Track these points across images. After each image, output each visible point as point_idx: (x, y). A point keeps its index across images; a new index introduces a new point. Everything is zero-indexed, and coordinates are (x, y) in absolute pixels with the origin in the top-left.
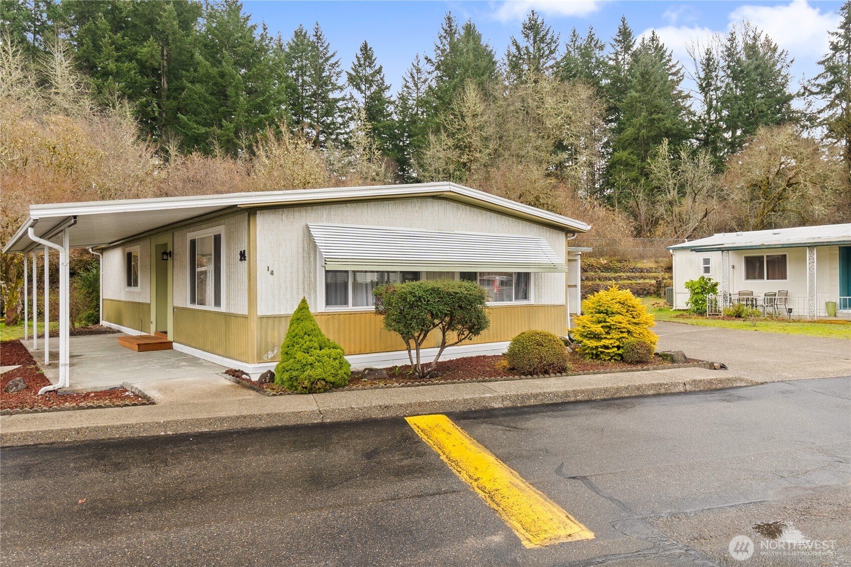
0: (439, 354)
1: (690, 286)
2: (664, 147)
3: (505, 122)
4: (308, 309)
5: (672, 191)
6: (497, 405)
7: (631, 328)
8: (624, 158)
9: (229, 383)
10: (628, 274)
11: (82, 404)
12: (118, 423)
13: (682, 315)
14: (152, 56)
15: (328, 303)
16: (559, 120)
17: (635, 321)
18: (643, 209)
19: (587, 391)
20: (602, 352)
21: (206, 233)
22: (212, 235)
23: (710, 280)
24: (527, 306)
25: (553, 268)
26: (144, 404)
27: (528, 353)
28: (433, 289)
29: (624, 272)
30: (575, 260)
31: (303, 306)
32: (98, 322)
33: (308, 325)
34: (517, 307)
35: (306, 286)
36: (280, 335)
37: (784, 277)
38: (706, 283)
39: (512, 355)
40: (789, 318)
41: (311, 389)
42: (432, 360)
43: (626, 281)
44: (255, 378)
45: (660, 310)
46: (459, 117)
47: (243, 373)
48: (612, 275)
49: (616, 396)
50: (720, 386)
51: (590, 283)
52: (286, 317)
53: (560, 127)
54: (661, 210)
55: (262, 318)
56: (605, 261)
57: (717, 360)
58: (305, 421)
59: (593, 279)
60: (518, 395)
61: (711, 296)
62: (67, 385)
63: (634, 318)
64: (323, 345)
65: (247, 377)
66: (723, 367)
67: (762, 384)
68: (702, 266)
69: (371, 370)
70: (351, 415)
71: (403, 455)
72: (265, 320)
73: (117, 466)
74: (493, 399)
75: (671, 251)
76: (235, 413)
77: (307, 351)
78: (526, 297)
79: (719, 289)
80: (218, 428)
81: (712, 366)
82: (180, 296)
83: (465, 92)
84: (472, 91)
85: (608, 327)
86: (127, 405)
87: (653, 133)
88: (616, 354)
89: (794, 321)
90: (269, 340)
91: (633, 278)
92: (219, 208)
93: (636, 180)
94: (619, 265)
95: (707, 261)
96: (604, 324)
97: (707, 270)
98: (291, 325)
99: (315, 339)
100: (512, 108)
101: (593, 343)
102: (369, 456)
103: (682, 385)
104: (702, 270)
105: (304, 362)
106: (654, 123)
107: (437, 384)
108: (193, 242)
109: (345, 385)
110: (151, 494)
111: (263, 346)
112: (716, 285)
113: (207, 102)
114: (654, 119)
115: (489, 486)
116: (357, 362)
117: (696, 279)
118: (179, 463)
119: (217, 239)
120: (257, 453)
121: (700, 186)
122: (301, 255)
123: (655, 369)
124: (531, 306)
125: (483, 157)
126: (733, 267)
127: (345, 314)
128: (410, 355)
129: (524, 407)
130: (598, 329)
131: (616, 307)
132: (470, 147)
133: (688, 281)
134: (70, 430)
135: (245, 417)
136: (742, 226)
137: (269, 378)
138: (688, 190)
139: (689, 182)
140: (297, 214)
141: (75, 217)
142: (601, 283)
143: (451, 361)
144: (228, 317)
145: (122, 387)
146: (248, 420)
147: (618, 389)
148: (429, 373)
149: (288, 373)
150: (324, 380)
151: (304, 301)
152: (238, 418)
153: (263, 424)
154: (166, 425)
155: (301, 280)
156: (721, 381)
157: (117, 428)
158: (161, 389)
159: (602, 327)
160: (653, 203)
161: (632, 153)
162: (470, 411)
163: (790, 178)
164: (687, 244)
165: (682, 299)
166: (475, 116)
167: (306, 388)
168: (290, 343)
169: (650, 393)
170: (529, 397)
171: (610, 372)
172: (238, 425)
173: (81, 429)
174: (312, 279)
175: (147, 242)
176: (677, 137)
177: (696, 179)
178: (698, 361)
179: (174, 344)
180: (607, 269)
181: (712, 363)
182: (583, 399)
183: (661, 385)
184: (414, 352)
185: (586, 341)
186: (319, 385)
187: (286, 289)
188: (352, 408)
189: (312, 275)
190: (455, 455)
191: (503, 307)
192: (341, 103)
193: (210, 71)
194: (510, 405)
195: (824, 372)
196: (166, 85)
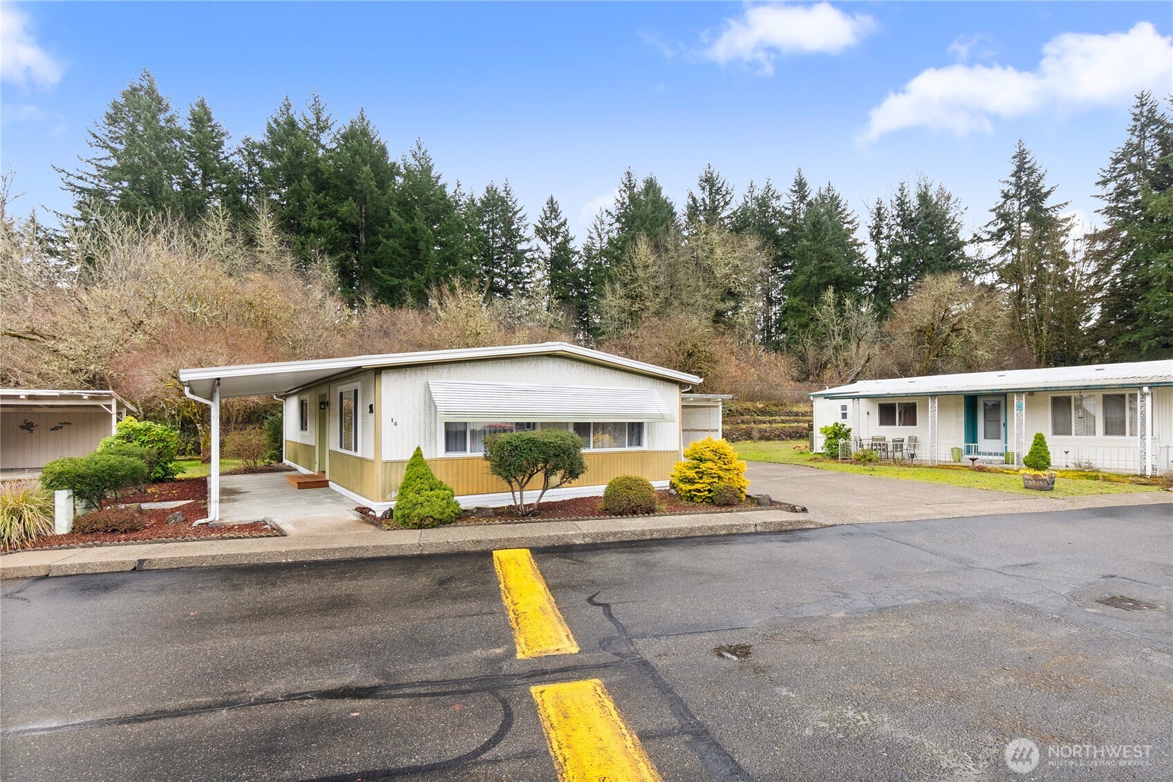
0: (541, 496)
1: (824, 431)
2: (829, 295)
3: (676, 272)
4: (421, 456)
5: (837, 337)
6: (578, 541)
7: (722, 474)
8: (795, 305)
9: (355, 518)
10: (783, 418)
11: (224, 535)
12: (247, 552)
13: (815, 459)
14: (351, 214)
15: (447, 450)
16: (727, 270)
17: (725, 467)
18: (811, 354)
19: (663, 530)
20: (695, 495)
21: (347, 388)
22: (353, 389)
23: (843, 425)
24: (640, 452)
25: (662, 418)
26: (277, 536)
27: (619, 496)
28: (529, 439)
29: (779, 416)
30: (717, 406)
31: (418, 453)
33: (421, 470)
34: (630, 452)
35: (427, 435)
36: (399, 477)
37: (914, 423)
38: (841, 429)
39: (607, 497)
40: (910, 462)
41: (420, 526)
42: (534, 501)
43: (780, 425)
44: (379, 515)
45: (801, 453)
46: (631, 268)
47: (370, 510)
48: (768, 418)
49: (690, 535)
50: (790, 527)
51: (744, 426)
52: (403, 462)
53: (727, 276)
54: (830, 352)
55: (386, 463)
56: (762, 406)
57: (799, 502)
58: (406, 553)
59: (748, 423)
60: (598, 533)
61: (841, 441)
62: (217, 519)
63: (725, 464)
64: (434, 487)
65: (373, 514)
66: (804, 510)
67: (831, 526)
68: (840, 412)
69: (478, 509)
70: (447, 547)
71: (470, 582)
72: (389, 465)
73: (235, 587)
74: (576, 536)
75: (812, 398)
76: (347, 545)
77: (418, 492)
78: (639, 444)
79: (852, 434)
80: (331, 557)
81: (793, 509)
82: (333, 443)
83: (636, 244)
84: (643, 243)
85: (701, 472)
86: (263, 537)
87: (824, 281)
88: (707, 497)
89: (915, 466)
90: (393, 482)
91: (788, 421)
92: (343, 370)
93: (806, 326)
94: (775, 409)
95: (844, 408)
96: (698, 470)
97: (844, 416)
98: (407, 469)
99: (426, 482)
100: (682, 259)
101: (688, 487)
102: (442, 583)
103: (753, 527)
104: (840, 415)
105: (415, 501)
106: (824, 271)
107: (534, 522)
108: (341, 394)
109: (452, 522)
110: (250, 610)
111: (387, 486)
112: (849, 430)
113: (400, 255)
114: (824, 267)
115: (521, 609)
116: (467, 502)
117: (831, 425)
118: (285, 586)
119: (356, 391)
120: (353, 578)
121: (863, 332)
122: (422, 409)
123: (738, 511)
124: (644, 452)
125: (652, 305)
126: (868, 413)
127: (464, 459)
128: (514, 496)
129: (602, 543)
130: (691, 474)
131: (708, 455)
132: (641, 296)
133: (823, 427)
134: (206, 557)
135: (354, 549)
136: (905, 371)
137: (390, 514)
138: (852, 335)
139: (853, 329)
140: (419, 372)
141: (218, 379)
142: (755, 426)
143: (564, 501)
144: (362, 460)
145: (264, 521)
146: (356, 550)
147: (692, 529)
148: (531, 512)
149: (402, 511)
150: (432, 517)
151: (418, 449)
152: (348, 549)
153: (369, 555)
154: (286, 554)
155: (422, 430)
156: (791, 523)
157: (246, 555)
158: (295, 524)
159: (696, 473)
160: (822, 349)
161: (803, 299)
162: (554, 547)
163: (954, 325)
164: (828, 391)
165: (820, 442)
166: (646, 267)
167: (416, 524)
168: (405, 485)
169: (722, 533)
170: (608, 535)
171: (695, 514)
172: (348, 555)
173: (216, 556)
174: (433, 429)
175: (313, 392)
176: (845, 285)
177: (860, 326)
178: (781, 504)
179: (330, 482)
180: (763, 412)
181: (794, 507)
183: (733, 526)
184: (517, 494)
185: (682, 485)
186: (427, 522)
187: (408, 438)
188: (448, 542)
189: (433, 425)
190: (511, 584)
191: (616, 453)
192: (528, 254)
193: (404, 227)
194: (591, 541)
195: (896, 516)
196: (364, 241)
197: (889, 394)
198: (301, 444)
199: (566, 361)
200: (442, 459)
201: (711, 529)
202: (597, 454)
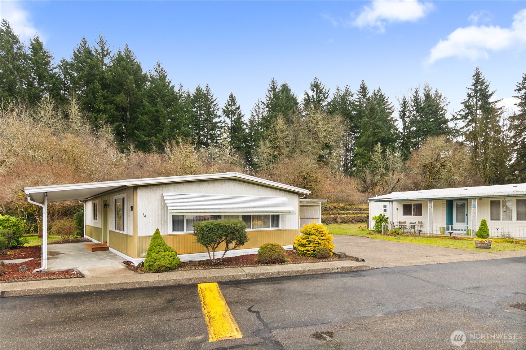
0: (224, 254)
1: (375, 218)
2: (378, 147)
3: (298, 134)
4: (159, 233)
5: (382, 169)
6: (244, 278)
7: (320, 241)
8: (360, 152)
9: (123, 267)
10: (354, 211)
11: (50, 277)
12: (63, 286)
13: (370, 233)
14: (122, 102)
15: (173, 230)
16: (325, 134)
17: (322, 238)
18: (369, 178)
19: (289, 272)
20: (306, 253)
21: (119, 197)
22: (122, 198)
23: (385, 215)
24: (278, 230)
25: (289, 212)
26: (79, 277)
27: (265, 254)
28: (218, 224)
29: (352, 210)
30: (319, 206)
31: (157, 232)
32: (83, 236)
33: (159, 241)
34: (272, 231)
35: (162, 222)
36: (147, 245)
37: (421, 215)
38: (383, 217)
39: (259, 254)
40: (419, 234)
41: (158, 271)
42: (220, 257)
43: (352, 215)
44: (136, 265)
45: (363, 230)
46: (274, 132)
47: (131, 262)
48: (346, 212)
49: (303, 274)
50: (355, 270)
51: (333, 216)
52: (149, 237)
53: (325, 137)
54: (378, 177)
55: (140, 237)
56: (343, 205)
57: (360, 256)
58: (150, 285)
59: (335, 214)
60: (254, 274)
61: (383, 224)
62: (46, 268)
63: (322, 237)
64: (166, 250)
65: (133, 265)
66: (363, 260)
67: (377, 268)
68: (383, 208)
69: (190, 261)
70: (173, 282)
71: (185, 301)
72: (141, 238)
73: (56, 306)
74: (242, 275)
75: (368, 201)
76: (118, 282)
77: (157, 253)
78: (277, 226)
79: (389, 220)
80: (109, 288)
81: (357, 260)
82: (111, 226)
83: (277, 120)
84: (280, 119)
85: (309, 241)
86: (72, 278)
87: (376, 139)
88: (313, 254)
89: (421, 237)
90: (144, 247)
91: (356, 213)
92: (117, 187)
93: (366, 163)
94: (350, 207)
95: (385, 206)
96: (308, 240)
97: (385, 211)
98: (151, 241)
99: (161, 247)
100: (301, 127)
101: (303, 249)
102: (169, 301)
103: (336, 269)
104: (383, 210)
105: (155, 258)
106: (376, 135)
107: (220, 268)
108: (116, 200)
109: (176, 269)
110: (64, 318)
111: (141, 250)
112: (388, 218)
113: (149, 124)
114: (376, 132)
115: (212, 315)
116: (184, 258)
117: (378, 215)
118: (83, 304)
119: (123, 199)
120: (121, 300)
121: (396, 167)
122: (160, 208)
123: (329, 261)
124: (280, 230)
125: (285, 152)
126: (397, 209)
127: (182, 235)
128: (209, 255)
129: (256, 279)
130: (304, 242)
131: (313, 232)
132: (279, 147)
133: (374, 216)
134: (40, 289)
135: (122, 284)
136: (417, 187)
137: (142, 265)
138: (390, 168)
139: (391, 165)
140: (158, 189)
141: (47, 192)
142: (339, 216)
143: (236, 257)
144: (127, 236)
145: (72, 269)
146: (123, 284)
147: (304, 271)
148: (218, 263)
149: (148, 263)
150: (165, 266)
151: (158, 230)
152: (119, 284)
153: (130, 287)
154: (84, 287)
155: (160, 219)
156: (356, 267)
157: (62, 288)
158: (90, 271)
159: (307, 241)
160: (374, 175)
161: (365, 149)
162: (230, 281)
163: (442, 163)
164: (377, 198)
165: (372, 224)
166: (282, 132)
167: (156, 270)
168: (150, 249)
169: (320, 273)
170: (260, 274)
171: (306, 263)
172: (119, 287)
173: (45, 289)
174: (166, 219)
175: (100, 199)
176: (386, 142)
177: (394, 163)
178: (351, 257)
179: (109, 248)
180: (343, 209)
181: (358, 259)
182: (286, 276)
183: (326, 269)
184: (211, 253)
185: (299, 248)
186: (162, 269)
187: (152, 224)
188: (173, 280)
189: (165, 217)
190: (207, 301)
191: (265, 231)
192: (219, 124)
193: (151, 109)
194: (250, 278)
195: (410, 263)
196: (129, 117)
197: (408, 199)
198: (94, 227)
199: (238, 182)
200: (170, 235)
201: (314, 271)
202: (254, 231)
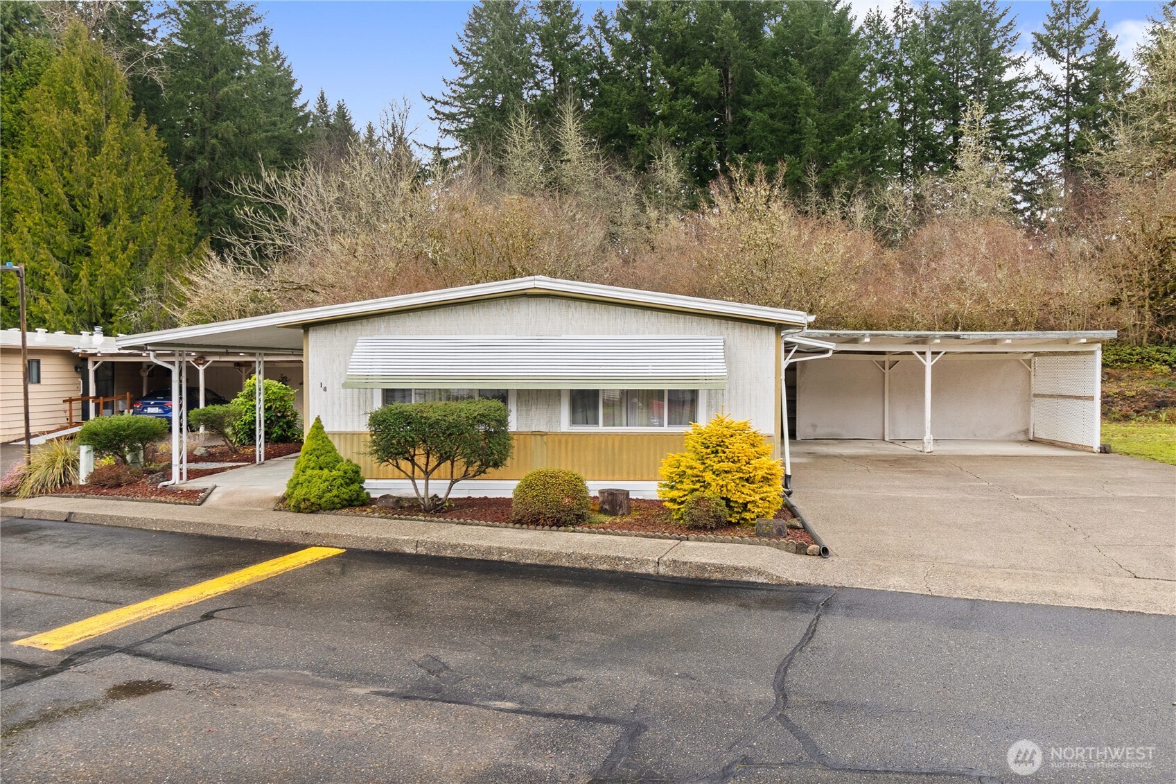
0: (450, 488)
6: (409, 550)
14: (710, 85)
19: (516, 550)
26: (192, 504)
35: (362, 403)
42: (442, 494)
49: (552, 564)
66: (822, 553)
78: (693, 421)
81: (801, 549)
86: (180, 504)
103: (652, 565)
128: (414, 486)
140: (351, 328)
145: (210, 489)
148: (436, 507)
151: (317, 419)
162: (377, 552)
181: (805, 545)
182: (508, 560)
183: (620, 559)
184: (420, 483)
187: (340, 406)
188: (279, 530)
194: (424, 553)
201: (585, 558)
202: (609, 434)
